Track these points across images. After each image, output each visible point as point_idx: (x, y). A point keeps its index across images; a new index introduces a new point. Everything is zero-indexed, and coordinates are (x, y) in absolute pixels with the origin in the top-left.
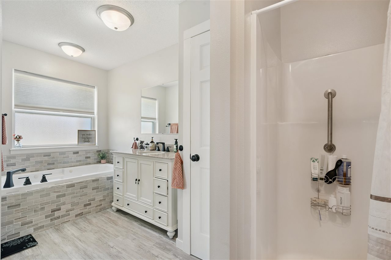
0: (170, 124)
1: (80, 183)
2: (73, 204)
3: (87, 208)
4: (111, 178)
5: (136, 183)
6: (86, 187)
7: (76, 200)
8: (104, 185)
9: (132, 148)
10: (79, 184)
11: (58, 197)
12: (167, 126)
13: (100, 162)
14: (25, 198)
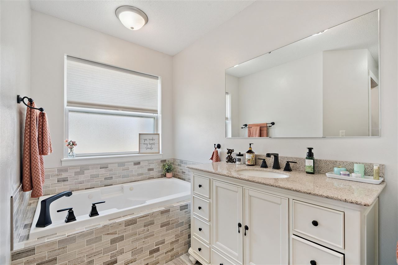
0: (246, 125)
1: (144, 217)
2: (135, 252)
3: (153, 257)
4: (186, 207)
5: (239, 232)
6: (152, 223)
7: (138, 245)
8: (177, 219)
9: (212, 159)
10: (142, 218)
11: (113, 241)
12: (242, 128)
13: (165, 176)
14: (63, 248)
